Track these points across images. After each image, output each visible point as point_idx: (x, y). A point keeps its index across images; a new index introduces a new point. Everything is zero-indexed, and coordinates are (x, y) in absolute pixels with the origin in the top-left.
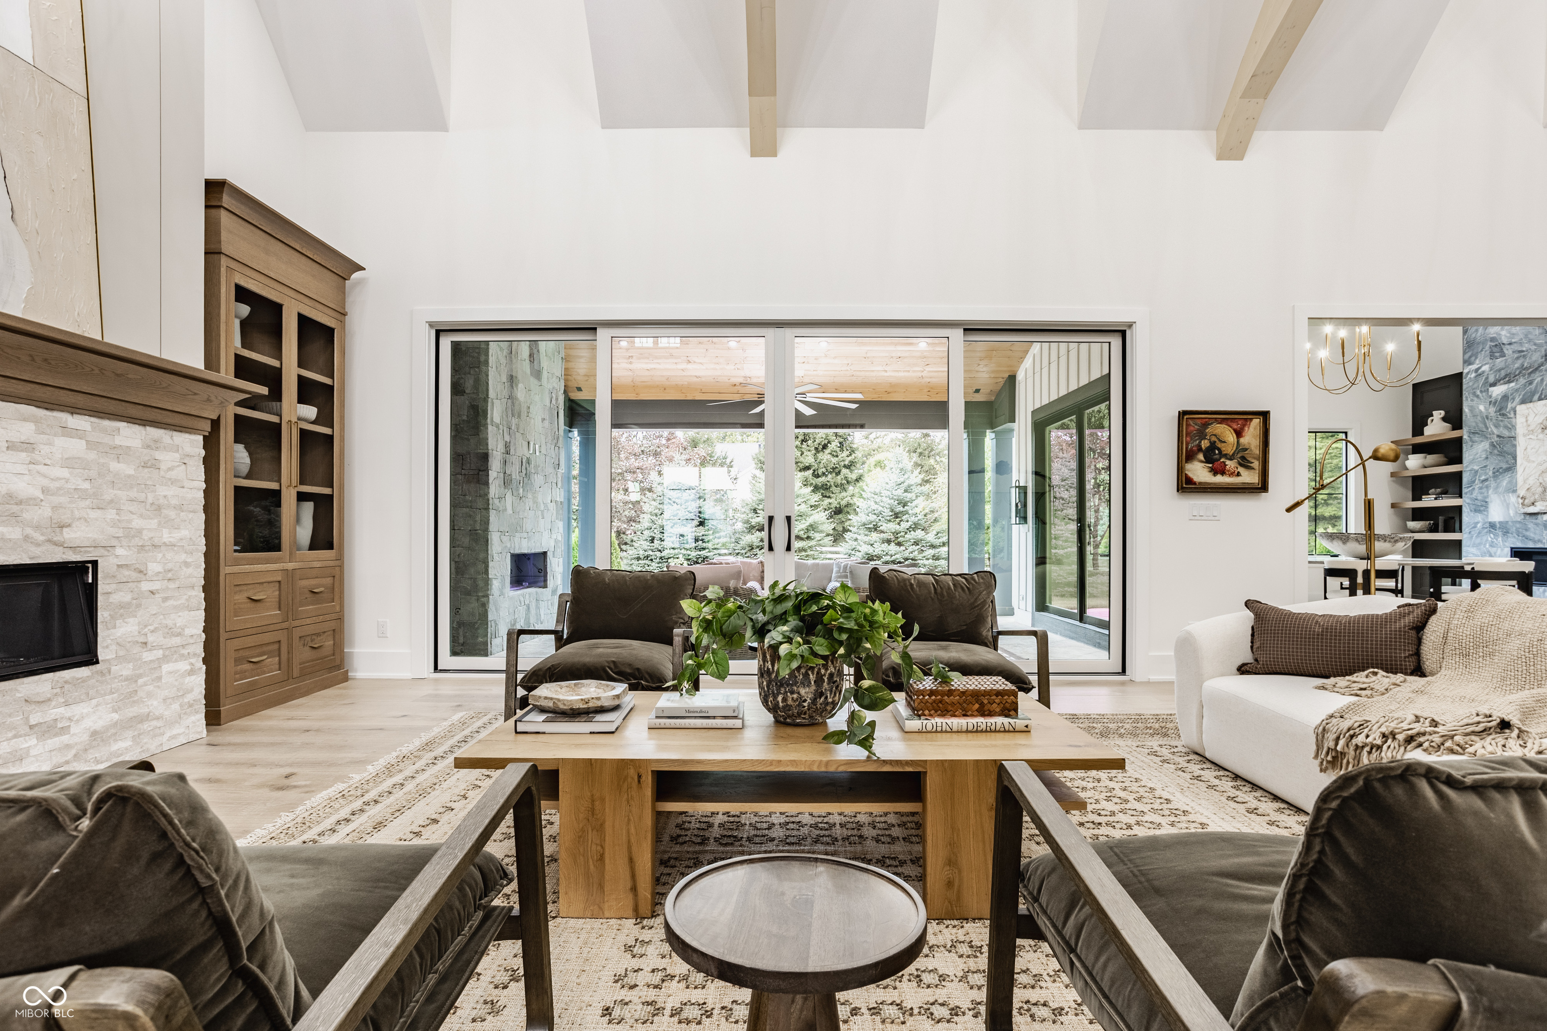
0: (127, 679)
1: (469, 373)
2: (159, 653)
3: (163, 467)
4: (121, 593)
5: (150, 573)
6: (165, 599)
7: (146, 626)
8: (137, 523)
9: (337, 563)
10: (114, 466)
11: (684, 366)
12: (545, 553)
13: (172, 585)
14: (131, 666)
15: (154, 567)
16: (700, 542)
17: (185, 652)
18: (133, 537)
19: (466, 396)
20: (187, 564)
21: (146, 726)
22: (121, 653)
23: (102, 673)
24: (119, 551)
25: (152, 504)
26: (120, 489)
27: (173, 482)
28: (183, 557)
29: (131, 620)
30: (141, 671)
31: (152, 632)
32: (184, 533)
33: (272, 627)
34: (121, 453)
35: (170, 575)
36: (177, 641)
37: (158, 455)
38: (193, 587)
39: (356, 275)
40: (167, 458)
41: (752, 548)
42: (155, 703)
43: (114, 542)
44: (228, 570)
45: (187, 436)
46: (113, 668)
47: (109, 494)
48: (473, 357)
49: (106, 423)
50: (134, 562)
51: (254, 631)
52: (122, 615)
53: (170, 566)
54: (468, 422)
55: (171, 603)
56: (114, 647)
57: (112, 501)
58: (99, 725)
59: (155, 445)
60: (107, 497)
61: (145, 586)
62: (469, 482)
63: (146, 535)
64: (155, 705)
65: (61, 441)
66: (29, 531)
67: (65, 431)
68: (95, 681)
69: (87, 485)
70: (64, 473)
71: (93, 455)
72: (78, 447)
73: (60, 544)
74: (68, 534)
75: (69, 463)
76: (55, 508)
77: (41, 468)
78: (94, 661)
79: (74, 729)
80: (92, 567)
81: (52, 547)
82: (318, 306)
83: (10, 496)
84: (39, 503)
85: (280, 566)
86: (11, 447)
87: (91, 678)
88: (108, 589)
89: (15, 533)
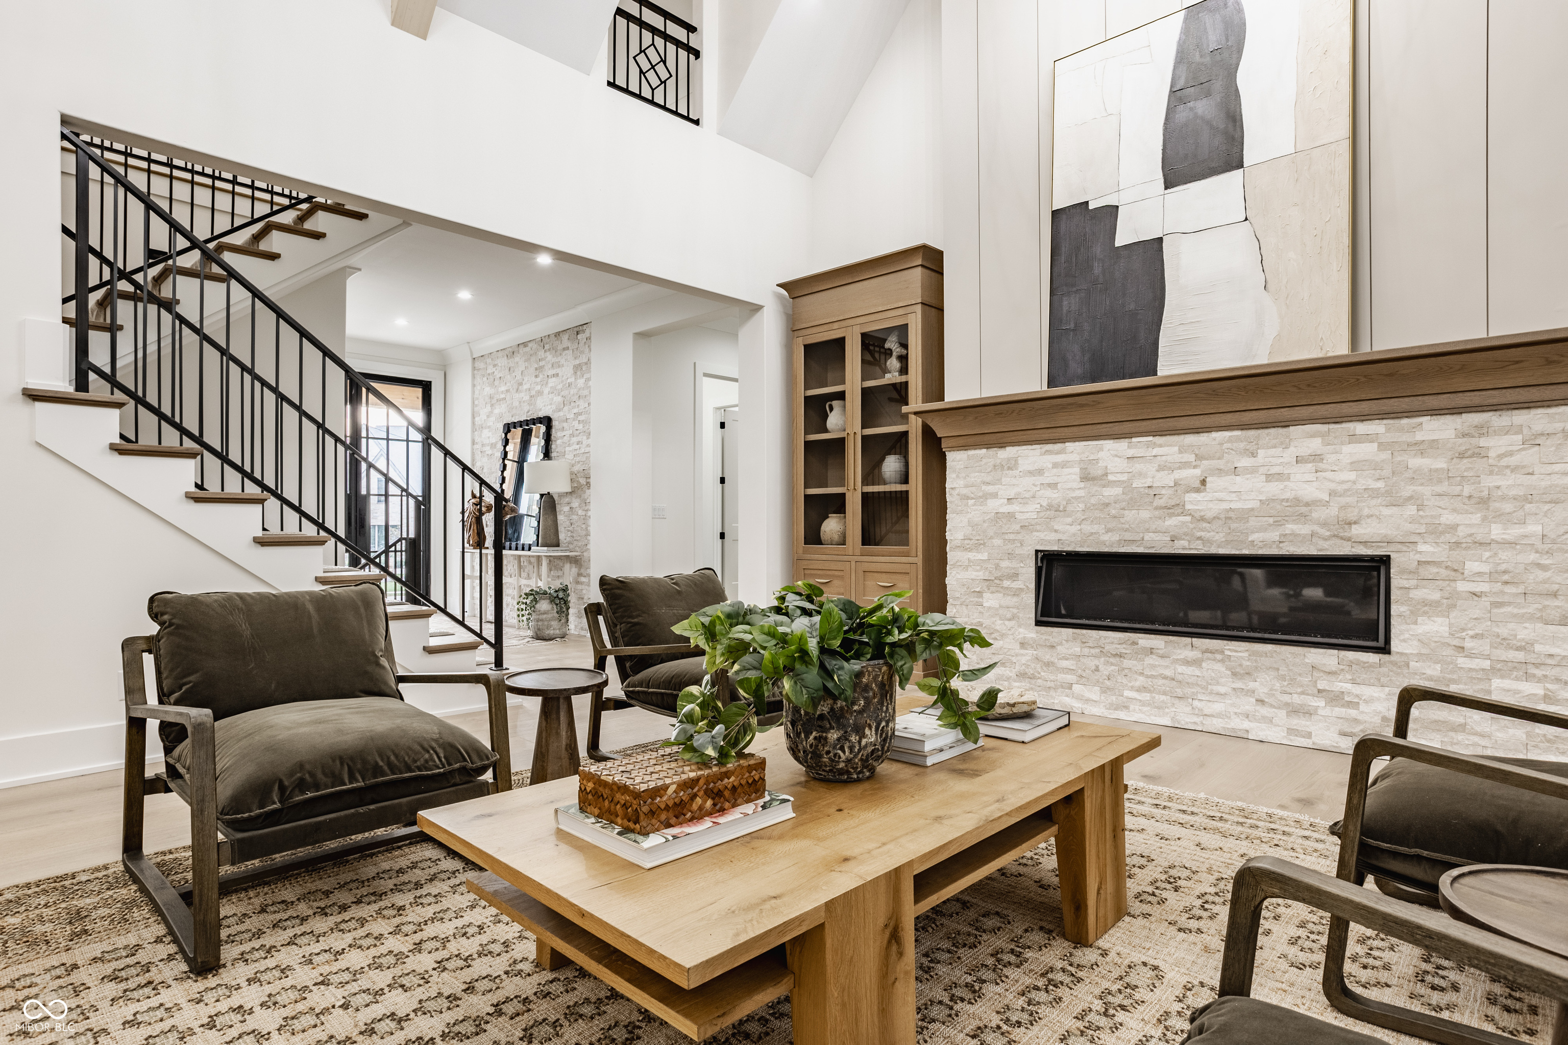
2: (1483, 663)
3: (1492, 454)
4: (1425, 590)
5: (1466, 572)
6: (1498, 604)
7: (1463, 630)
8: (1447, 518)
10: (1416, 462)
14: (1438, 667)
15: (1476, 567)
18: (1442, 533)
22: (1424, 651)
23: (1393, 664)
24: (1422, 547)
25: (1470, 497)
26: (1422, 484)
27: (1514, 469)
29: (1439, 620)
30: (1455, 677)
31: (1472, 637)
32: (1534, 529)
35: (1502, 577)
37: (1485, 442)
40: (1497, 443)
43: (1413, 538)
45: (1539, 411)
46: (1412, 664)
47: (1408, 490)
49: (1405, 421)
50: (1443, 559)
52: (1425, 613)
56: (1415, 643)
57: (1410, 498)
59: (1481, 431)
60: (1406, 494)
61: (1462, 586)
63: (1462, 532)
65: (1348, 449)
66: (1316, 528)
67: (1354, 438)
68: (1384, 670)
69: (1380, 484)
70: (1352, 476)
71: (1386, 455)
72: (1367, 450)
73: (1349, 539)
74: (1356, 531)
75: (1356, 465)
76: (1343, 508)
77: (1329, 475)
78: (1385, 649)
79: (1363, 707)
80: (1384, 561)
81: (1339, 542)
83: (1299, 499)
84: (1326, 504)
86: (1299, 460)
87: (1382, 664)
88: (1407, 584)
89: (1303, 529)
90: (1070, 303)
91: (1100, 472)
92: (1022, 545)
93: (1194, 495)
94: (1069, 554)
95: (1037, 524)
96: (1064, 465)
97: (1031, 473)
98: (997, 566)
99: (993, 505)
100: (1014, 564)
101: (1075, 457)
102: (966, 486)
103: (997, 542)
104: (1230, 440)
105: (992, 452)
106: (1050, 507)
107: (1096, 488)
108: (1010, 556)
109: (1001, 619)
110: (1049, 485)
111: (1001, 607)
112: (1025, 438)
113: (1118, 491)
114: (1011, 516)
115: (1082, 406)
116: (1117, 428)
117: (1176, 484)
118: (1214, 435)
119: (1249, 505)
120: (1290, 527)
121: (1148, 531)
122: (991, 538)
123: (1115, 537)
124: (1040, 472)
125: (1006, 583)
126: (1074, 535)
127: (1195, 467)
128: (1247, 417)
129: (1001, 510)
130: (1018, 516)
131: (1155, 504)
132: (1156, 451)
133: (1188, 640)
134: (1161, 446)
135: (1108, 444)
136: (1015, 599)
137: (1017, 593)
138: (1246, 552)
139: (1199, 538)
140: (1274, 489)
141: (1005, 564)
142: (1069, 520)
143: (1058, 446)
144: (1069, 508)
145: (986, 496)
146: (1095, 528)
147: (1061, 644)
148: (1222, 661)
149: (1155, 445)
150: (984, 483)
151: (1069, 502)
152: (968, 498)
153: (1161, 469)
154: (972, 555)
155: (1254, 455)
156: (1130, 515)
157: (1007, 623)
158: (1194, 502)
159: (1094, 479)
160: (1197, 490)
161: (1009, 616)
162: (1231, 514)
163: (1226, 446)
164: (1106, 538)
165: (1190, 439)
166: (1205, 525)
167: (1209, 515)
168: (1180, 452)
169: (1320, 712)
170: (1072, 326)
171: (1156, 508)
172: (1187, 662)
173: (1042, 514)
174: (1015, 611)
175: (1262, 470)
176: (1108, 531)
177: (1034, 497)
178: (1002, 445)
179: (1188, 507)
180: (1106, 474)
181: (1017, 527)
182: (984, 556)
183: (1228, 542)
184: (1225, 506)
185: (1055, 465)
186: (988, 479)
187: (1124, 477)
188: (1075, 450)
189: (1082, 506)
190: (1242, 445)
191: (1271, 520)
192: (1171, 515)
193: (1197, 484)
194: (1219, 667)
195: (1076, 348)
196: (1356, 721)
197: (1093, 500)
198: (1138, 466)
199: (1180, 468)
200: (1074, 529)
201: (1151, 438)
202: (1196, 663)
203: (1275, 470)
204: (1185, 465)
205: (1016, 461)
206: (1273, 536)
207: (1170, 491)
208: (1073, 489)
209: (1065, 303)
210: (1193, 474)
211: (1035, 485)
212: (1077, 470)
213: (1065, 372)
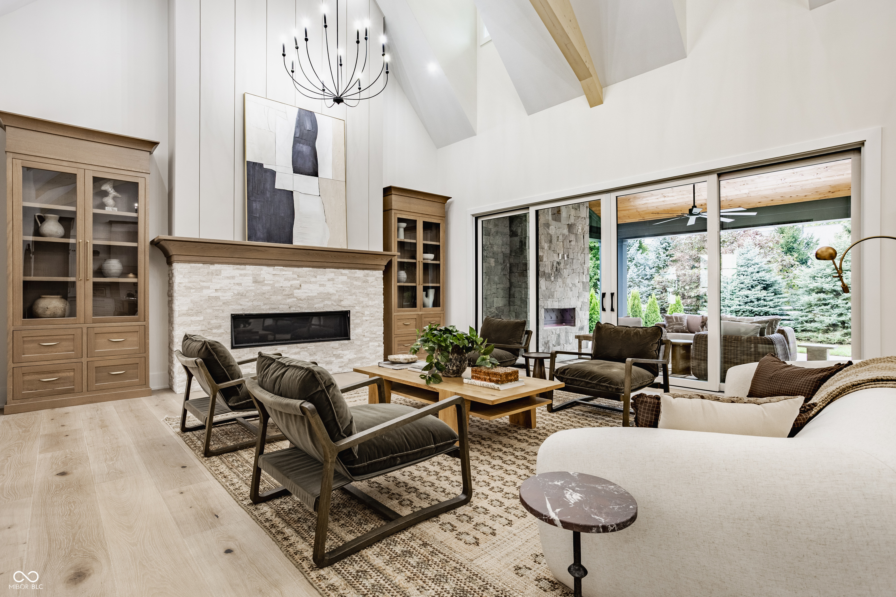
0: (358, 346)
2: (369, 339)
3: (370, 282)
4: (357, 320)
6: (370, 323)
7: (364, 330)
8: (362, 299)
9: (442, 312)
10: (355, 283)
11: (663, 199)
12: (574, 309)
13: (373, 318)
14: (360, 342)
15: (367, 313)
16: (762, 301)
17: (377, 339)
18: (361, 303)
20: (378, 312)
21: (364, 360)
22: (357, 338)
23: (351, 343)
24: (357, 308)
25: (365, 293)
26: (357, 289)
27: (373, 286)
28: (376, 309)
29: (360, 328)
30: (363, 344)
31: (366, 332)
32: (377, 302)
33: (413, 334)
34: (357, 279)
35: (372, 315)
36: (374, 336)
37: (368, 278)
40: (371, 279)
41: (810, 305)
43: (355, 305)
44: (395, 314)
45: (377, 271)
46: (355, 342)
47: (354, 291)
49: (353, 270)
50: (361, 311)
51: (405, 335)
52: (357, 327)
53: (372, 312)
55: (372, 324)
56: (355, 336)
58: (351, 358)
59: (367, 275)
60: (353, 292)
61: (364, 318)
64: (367, 355)
65: (341, 277)
66: (333, 302)
67: (342, 274)
69: (347, 289)
70: (341, 286)
71: (349, 280)
72: (345, 278)
73: (340, 306)
74: (342, 303)
75: (343, 283)
76: (339, 296)
77: (336, 285)
78: (349, 339)
79: (344, 358)
80: (349, 312)
81: (338, 307)
82: (432, 217)
83: (328, 293)
84: (335, 294)
85: (416, 313)
86: (329, 280)
87: (349, 344)
88: (353, 319)
89: (329, 303)
90: (256, 205)
91: (262, 280)
92: (223, 312)
93: (297, 290)
94: (246, 315)
95: (232, 302)
96: (245, 275)
97: (228, 278)
98: (209, 323)
99: (206, 292)
100: (219, 321)
101: (250, 272)
102: (190, 282)
103: (209, 311)
104: (309, 271)
105: (206, 266)
106: (238, 294)
107: (259, 286)
108: (217, 317)
110: (238, 284)
112: (227, 261)
113: (269, 288)
114: (217, 298)
115: (259, 251)
116: (270, 262)
117: (291, 286)
118: (304, 269)
119: (314, 295)
120: (326, 302)
121: (281, 304)
122: (206, 309)
123: (268, 307)
124: (233, 277)
125: (214, 331)
126: (249, 306)
127: (297, 280)
128: (315, 264)
129: (211, 295)
130: (221, 298)
131: (284, 294)
132: (284, 273)
133: (295, 345)
134: (286, 271)
135: (265, 268)
137: (221, 335)
138: (313, 311)
139: (299, 307)
140: (322, 289)
141: (214, 321)
142: (247, 300)
143: (243, 267)
144: (247, 295)
145: (202, 288)
146: (259, 303)
147: (244, 355)
148: (307, 351)
149: (283, 270)
150: (201, 281)
151: (247, 292)
152: (191, 288)
153: (285, 280)
154: (194, 318)
155: (316, 277)
156: (273, 298)
158: (297, 293)
159: (259, 282)
160: (299, 289)
162: (309, 298)
163: (308, 273)
164: (264, 307)
165: (296, 269)
166: (301, 302)
167: (303, 298)
168: (293, 274)
169: (334, 362)
170: (258, 216)
171: (284, 295)
172: (296, 353)
173: (234, 297)
175: (318, 283)
176: (264, 304)
177: (230, 289)
178: (212, 263)
179: (295, 295)
180: (264, 281)
181: (221, 303)
182: (202, 318)
183: (308, 308)
184: (307, 295)
185: (241, 275)
186: (204, 279)
187: (271, 282)
188: (250, 269)
189: (253, 294)
190: (313, 273)
191: (321, 300)
192: (289, 298)
193: (299, 286)
194: (306, 353)
195: (260, 226)
196: (343, 362)
197: (258, 292)
198: (277, 278)
199: (292, 280)
200: (250, 304)
201: (282, 267)
202: (299, 353)
203: (322, 283)
204: (294, 279)
205: (220, 271)
206: (321, 305)
207: (289, 289)
208: (249, 286)
209: (254, 205)
210: (296, 283)
211: (230, 284)
212: (251, 278)
213: (256, 235)
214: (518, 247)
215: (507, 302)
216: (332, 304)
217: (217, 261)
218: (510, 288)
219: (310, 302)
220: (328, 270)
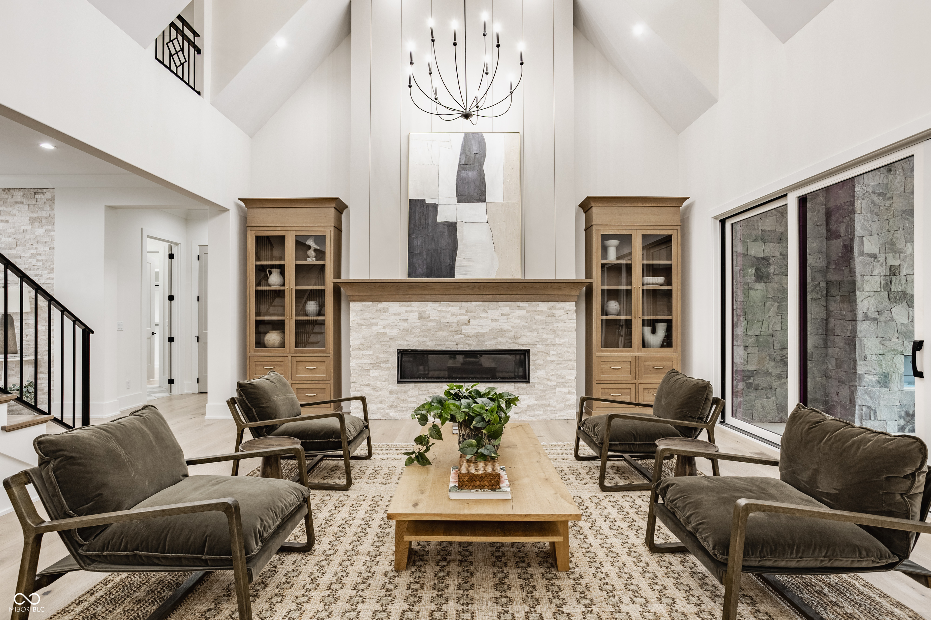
0: (541, 390)
1: (843, 222)
2: (555, 384)
3: (556, 316)
4: (539, 361)
5: (550, 354)
6: (557, 364)
7: (549, 373)
8: (545, 336)
9: (675, 354)
10: (537, 317)
13: (561, 359)
14: (543, 386)
15: (552, 352)
17: (567, 385)
18: (544, 341)
19: (841, 239)
21: (548, 408)
22: (539, 381)
23: (531, 386)
24: (538, 346)
25: (551, 330)
26: (538, 325)
27: (561, 321)
28: (566, 349)
29: (543, 370)
30: (547, 389)
31: (551, 375)
32: (566, 340)
33: (625, 382)
34: (539, 313)
35: (560, 355)
36: (563, 380)
37: (554, 312)
38: (571, 360)
39: (685, 203)
40: (558, 312)
42: (552, 401)
43: (536, 343)
44: (598, 355)
45: (568, 303)
46: (536, 386)
47: (534, 327)
48: (844, 209)
49: (534, 303)
50: (544, 350)
51: (613, 382)
52: (539, 368)
53: (559, 352)
54: (842, 257)
55: (560, 366)
56: (536, 379)
57: (535, 329)
58: (530, 404)
59: (554, 308)
60: (534, 328)
61: (549, 359)
62: (843, 301)
63: (549, 341)
64: (552, 402)
65: (517, 311)
66: (507, 340)
67: (519, 308)
68: (528, 389)
69: (527, 324)
70: (519, 321)
71: (528, 314)
72: (523, 312)
73: (517, 344)
74: (520, 340)
75: (520, 318)
76: (516, 332)
77: (511, 320)
78: (528, 382)
79: (521, 403)
80: (527, 351)
81: (515, 345)
82: (657, 227)
83: (501, 329)
84: (511, 331)
85: (631, 354)
86: (502, 315)
87: (527, 387)
88: (534, 359)
89: (503, 340)
90: (418, 242)
91: (427, 316)
92: (390, 347)
93: (465, 326)
94: (412, 351)
95: (398, 337)
96: (411, 312)
97: (395, 315)
98: (378, 357)
99: (375, 328)
100: (386, 356)
101: (415, 308)
102: (361, 319)
103: (378, 346)
104: (478, 306)
105: (375, 304)
106: (404, 330)
107: (425, 322)
108: (384, 352)
109: (379, 381)
110: (403, 320)
111: (380, 376)
112: (393, 298)
113: (435, 324)
114: (385, 334)
115: (422, 287)
116: (435, 297)
117: (458, 322)
118: (473, 303)
119: (485, 331)
120: (499, 339)
121: (447, 341)
122: (375, 344)
123: (434, 343)
124: (399, 314)
125: (382, 365)
126: (415, 342)
127: (466, 315)
128: (485, 297)
129: (380, 331)
130: (388, 334)
131: (450, 330)
132: (450, 308)
134: (452, 306)
135: (430, 304)
136: (387, 372)
137: (388, 369)
138: (484, 349)
139: (467, 344)
140: (494, 325)
141: (381, 356)
142: (413, 336)
143: (408, 303)
144: (413, 331)
145: (372, 324)
146: (425, 339)
147: (409, 390)
149: (450, 306)
150: (371, 318)
151: (413, 328)
152: (362, 325)
153: (452, 315)
154: (364, 352)
155: (487, 312)
156: (439, 334)
157: (383, 383)
158: (465, 329)
159: (424, 318)
160: (467, 325)
161: (384, 380)
162: (479, 334)
163: (477, 308)
164: (429, 343)
165: (464, 304)
166: (469, 338)
167: (471, 334)
168: (460, 309)
170: (418, 252)
171: (450, 332)
173: (400, 333)
174: (387, 377)
175: (490, 318)
176: (430, 341)
177: (396, 325)
178: (380, 301)
179: (463, 331)
180: (429, 317)
181: (388, 339)
182: (371, 352)
183: (478, 345)
184: (477, 331)
185: (406, 312)
186: (373, 316)
187: (437, 318)
188: (416, 306)
189: (419, 330)
190: (483, 308)
191: (493, 337)
192: (456, 334)
193: (467, 322)
195: (420, 262)
196: (519, 408)
197: (424, 328)
198: (443, 314)
199: (460, 315)
200: (415, 340)
201: (448, 303)
203: (494, 318)
204: (462, 314)
205: (387, 308)
206: (493, 342)
207: (456, 325)
208: (414, 323)
209: (415, 241)
210: (465, 318)
211: (397, 320)
212: (416, 314)
213: (415, 272)
214: (840, 255)
215: (821, 342)
216: (507, 342)
217: (384, 299)
218: (827, 321)
219: (480, 339)
220: (501, 303)
